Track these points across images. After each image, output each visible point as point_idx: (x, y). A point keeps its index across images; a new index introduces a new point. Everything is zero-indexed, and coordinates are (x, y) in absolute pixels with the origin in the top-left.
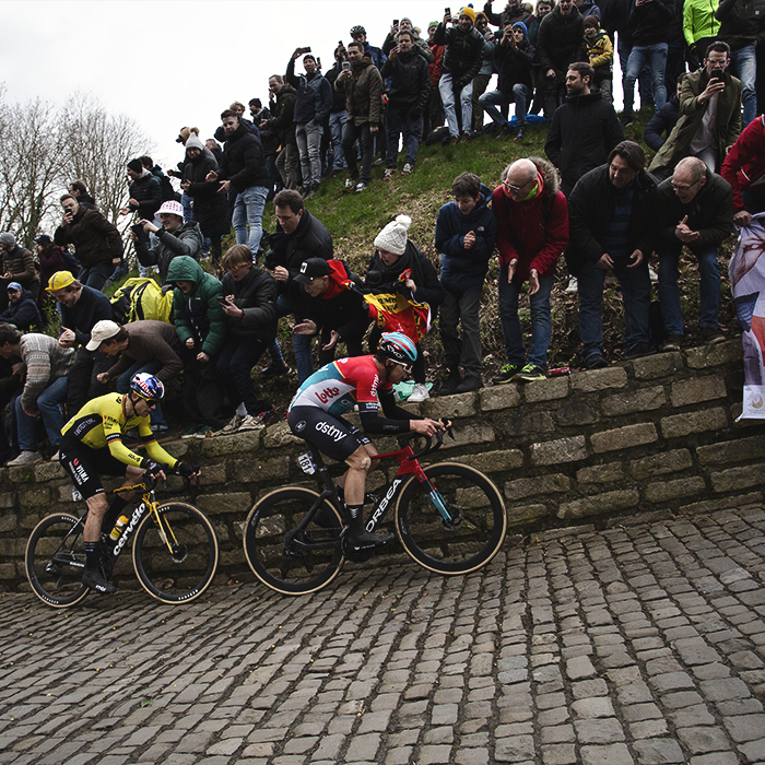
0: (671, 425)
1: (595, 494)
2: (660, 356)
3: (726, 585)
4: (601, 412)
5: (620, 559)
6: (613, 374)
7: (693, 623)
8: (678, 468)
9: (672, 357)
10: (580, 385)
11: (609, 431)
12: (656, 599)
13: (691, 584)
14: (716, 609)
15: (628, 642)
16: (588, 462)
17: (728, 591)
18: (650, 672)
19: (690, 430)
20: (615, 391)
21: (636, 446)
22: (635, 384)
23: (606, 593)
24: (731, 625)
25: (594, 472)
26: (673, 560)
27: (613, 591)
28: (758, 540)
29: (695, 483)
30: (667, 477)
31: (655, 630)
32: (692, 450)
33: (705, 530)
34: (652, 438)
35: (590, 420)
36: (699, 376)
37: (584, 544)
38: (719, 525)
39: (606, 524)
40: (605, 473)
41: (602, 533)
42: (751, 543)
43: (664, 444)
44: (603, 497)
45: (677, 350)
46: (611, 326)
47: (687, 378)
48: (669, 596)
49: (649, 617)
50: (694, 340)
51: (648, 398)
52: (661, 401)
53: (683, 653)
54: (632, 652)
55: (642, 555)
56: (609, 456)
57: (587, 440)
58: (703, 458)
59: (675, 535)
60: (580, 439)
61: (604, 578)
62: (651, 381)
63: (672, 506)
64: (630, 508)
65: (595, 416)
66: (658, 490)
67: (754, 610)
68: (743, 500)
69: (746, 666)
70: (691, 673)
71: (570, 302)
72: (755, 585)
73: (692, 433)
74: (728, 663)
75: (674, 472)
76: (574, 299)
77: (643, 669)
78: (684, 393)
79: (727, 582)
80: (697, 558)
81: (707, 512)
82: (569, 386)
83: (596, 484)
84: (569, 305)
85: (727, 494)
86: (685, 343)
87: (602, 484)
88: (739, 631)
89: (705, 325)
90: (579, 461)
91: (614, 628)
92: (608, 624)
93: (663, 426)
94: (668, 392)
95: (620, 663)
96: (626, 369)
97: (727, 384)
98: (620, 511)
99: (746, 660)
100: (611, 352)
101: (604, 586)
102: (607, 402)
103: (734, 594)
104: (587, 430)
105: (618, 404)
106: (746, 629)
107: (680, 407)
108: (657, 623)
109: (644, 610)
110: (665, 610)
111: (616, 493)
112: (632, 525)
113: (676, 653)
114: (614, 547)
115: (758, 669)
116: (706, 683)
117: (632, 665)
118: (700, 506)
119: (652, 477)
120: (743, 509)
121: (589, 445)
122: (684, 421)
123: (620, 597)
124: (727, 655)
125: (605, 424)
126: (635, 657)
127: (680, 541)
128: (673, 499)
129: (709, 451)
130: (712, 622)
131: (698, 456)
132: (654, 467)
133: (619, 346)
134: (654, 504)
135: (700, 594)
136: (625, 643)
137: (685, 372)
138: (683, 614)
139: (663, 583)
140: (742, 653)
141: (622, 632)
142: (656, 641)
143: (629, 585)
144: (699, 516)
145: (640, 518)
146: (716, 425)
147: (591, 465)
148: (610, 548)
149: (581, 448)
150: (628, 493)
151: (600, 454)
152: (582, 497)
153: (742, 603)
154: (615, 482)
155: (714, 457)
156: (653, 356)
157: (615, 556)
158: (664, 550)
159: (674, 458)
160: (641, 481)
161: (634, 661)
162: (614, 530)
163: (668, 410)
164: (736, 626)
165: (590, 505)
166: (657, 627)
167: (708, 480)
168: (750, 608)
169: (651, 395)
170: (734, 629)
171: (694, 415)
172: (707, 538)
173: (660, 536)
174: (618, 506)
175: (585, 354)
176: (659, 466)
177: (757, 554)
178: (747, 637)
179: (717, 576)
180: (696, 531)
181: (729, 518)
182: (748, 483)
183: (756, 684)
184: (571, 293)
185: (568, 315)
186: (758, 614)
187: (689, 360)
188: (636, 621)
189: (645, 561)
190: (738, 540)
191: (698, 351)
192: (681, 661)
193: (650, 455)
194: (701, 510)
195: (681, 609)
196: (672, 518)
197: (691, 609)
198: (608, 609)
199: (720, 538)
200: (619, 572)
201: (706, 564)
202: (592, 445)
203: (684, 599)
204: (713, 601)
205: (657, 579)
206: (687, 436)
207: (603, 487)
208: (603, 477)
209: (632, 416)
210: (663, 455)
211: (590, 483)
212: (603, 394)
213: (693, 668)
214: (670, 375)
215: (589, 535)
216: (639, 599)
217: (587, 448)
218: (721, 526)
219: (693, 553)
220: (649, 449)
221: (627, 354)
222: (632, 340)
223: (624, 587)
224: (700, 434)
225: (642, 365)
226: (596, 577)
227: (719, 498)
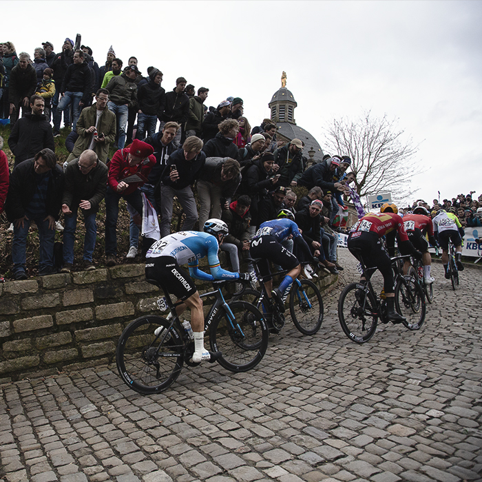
0: (62, 317)
1: (13, 358)
2: (58, 275)
3: (83, 415)
4: (21, 307)
5: (24, 400)
6: (30, 284)
7: (61, 439)
8: (63, 343)
9: (66, 276)
10: (9, 290)
11: (25, 319)
12: (42, 425)
13: (64, 415)
14: (75, 430)
15: (21, 454)
16: (10, 338)
17: (84, 419)
18: (33, 473)
19: (72, 320)
20: (30, 294)
21: (40, 329)
22: (42, 290)
23: (13, 422)
24: (83, 439)
25: (13, 345)
26: (55, 399)
27: (17, 420)
28: (103, 387)
29: (72, 352)
30: (57, 348)
31: (39, 445)
32: (72, 333)
33: (75, 381)
34: (50, 324)
35: (13, 312)
36: (79, 289)
37: (3, 391)
38: (83, 377)
39: (18, 377)
40: (20, 345)
41: (16, 383)
42: (100, 388)
43: (57, 328)
44: (18, 360)
45: (68, 272)
46: (33, 254)
47: (72, 289)
48: (50, 423)
49: (37, 436)
50: (79, 267)
51: (50, 300)
52: (57, 302)
53: (53, 459)
54: (23, 461)
55: (37, 397)
56: (24, 334)
57: (11, 324)
58: (79, 337)
59: (58, 384)
60: (6, 323)
61: (13, 412)
62: (52, 289)
63: (59, 366)
64: (33, 367)
65: (17, 310)
66: (51, 356)
67: (96, 430)
68: (98, 362)
69: (88, 464)
70: (56, 471)
71: (10, 237)
72: (98, 414)
73: (73, 322)
74: (77, 463)
75: (61, 345)
76: (11, 235)
77: (29, 471)
78: (71, 298)
79: (84, 413)
80: (69, 398)
81: (78, 370)
82: (3, 290)
83: (14, 352)
84: (8, 239)
85: (90, 359)
86: (74, 269)
87: (18, 352)
88: (86, 443)
89: (85, 259)
90: (5, 337)
91: (15, 445)
92: (11, 443)
93: (57, 317)
94: (61, 297)
95: (15, 468)
96: (38, 282)
97: (95, 294)
98: (28, 369)
99: (88, 460)
100: (31, 270)
101: (12, 417)
102: (25, 301)
103: (86, 420)
104: (11, 318)
105: (32, 303)
106: (90, 441)
107: (68, 306)
108: (41, 440)
109: (35, 433)
110: (46, 432)
111: (26, 358)
112: (34, 378)
113: (49, 459)
114: (21, 392)
115: (94, 465)
116: (64, 477)
117: (22, 469)
118: (75, 366)
119: (47, 349)
120: (97, 367)
121: (12, 327)
122: (69, 315)
123: (21, 424)
124: (78, 458)
125: (22, 315)
126: (24, 464)
127: (61, 388)
128: (59, 362)
129: (82, 333)
130: (72, 438)
131: (75, 336)
132: (50, 342)
133: (36, 267)
134: (48, 365)
135: (68, 420)
136: (20, 455)
137: (72, 286)
138: (57, 434)
139: (48, 414)
140: (86, 456)
141: (19, 448)
142: (38, 452)
143: (27, 416)
144: (73, 372)
145: (39, 373)
146: (87, 318)
147: (12, 340)
148: (19, 392)
149: (7, 329)
150: (32, 358)
151: (18, 333)
152: (5, 360)
153: (90, 426)
154: (26, 351)
155: (84, 337)
156: (54, 275)
157: (21, 398)
158: (51, 394)
159: (62, 337)
160: (42, 350)
161: (23, 466)
162: (23, 381)
163: (61, 308)
164: (85, 440)
165: (9, 366)
166: (41, 443)
167: (80, 351)
168: (94, 428)
169: (51, 298)
170: (84, 442)
171: (74, 312)
172: (76, 386)
173: (50, 385)
174: (27, 366)
175: (15, 270)
176: (53, 342)
177: (102, 395)
178: (90, 446)
179: (78, 409)
180: (70, 381)
181: (89, 373)
182: (102, 353)
183: (92, 475)
184: (11, 232)
185: (7, 245)
186: (98, 432)
187: (74, 279)
188: (28, 441)
189: (39, 401)
190: (93, 387)
191: (80, 274)
192: (51, 464)
193: (47, 335)
194: (76, 369)
195: (56, 431)
196: (58, 374)
197: (62, 430)
198: (12, 433)
199: (83, 385)
200: (22, 408)
201: (73, 402)
202: (14, 328)
203: (58, 425)
204: (74, 425)
205: (45, 412)
206: (70, 324)
207: (19, 354)
208: (19, 348)
209: (40, 311)
210: (56, 335)
211: (10, 351)
212: (23, 296)
213: (58, 468)
214: (63, 287)
215: (8, 384)
216: (32, 426)
217: (11, 329)
218: (85, 378)
219: (67, 395)
220: (48, 331)
221: (40, 272)
222: (44, 264)
223: (24, 418)
224: (77, 323)
225: (47, 280)
226: (8, 413)
227: (85, 361)
